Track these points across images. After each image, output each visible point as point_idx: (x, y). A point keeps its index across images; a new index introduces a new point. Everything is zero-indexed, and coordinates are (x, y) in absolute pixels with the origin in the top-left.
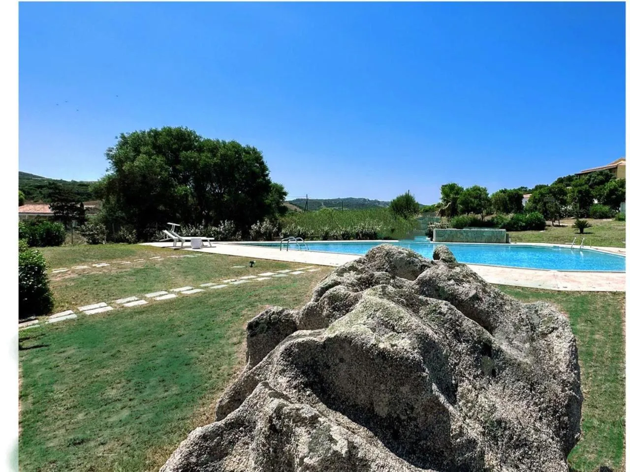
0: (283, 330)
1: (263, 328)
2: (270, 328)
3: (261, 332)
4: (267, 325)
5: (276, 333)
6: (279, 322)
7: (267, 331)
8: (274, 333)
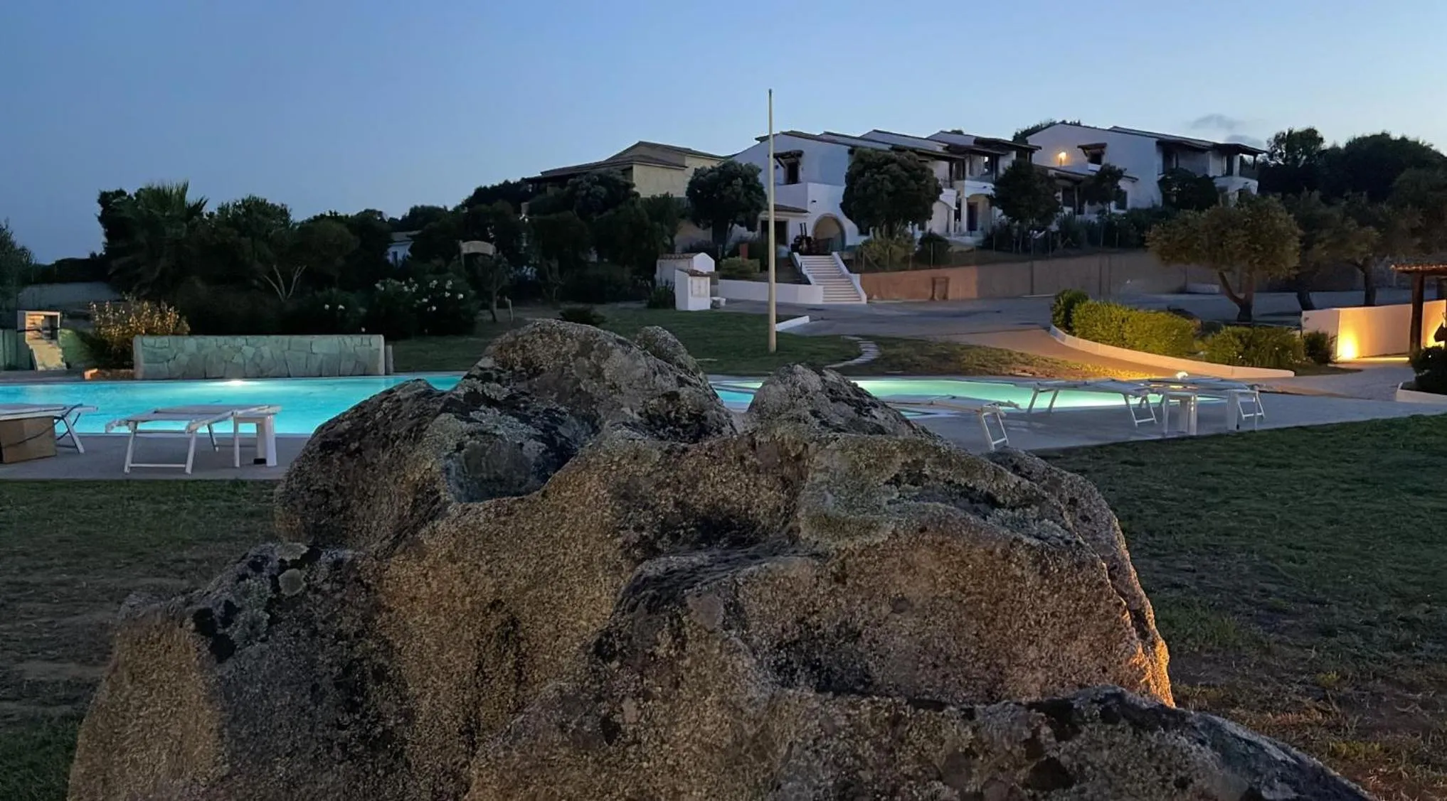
0: (324, 622)
1: (254, 625)
2: (280, 620)
3: (248, 639)
4: (267, 610)
5: (303, 633)
6: (310, 595)
7: (269, 632)
8: (297, 635)
